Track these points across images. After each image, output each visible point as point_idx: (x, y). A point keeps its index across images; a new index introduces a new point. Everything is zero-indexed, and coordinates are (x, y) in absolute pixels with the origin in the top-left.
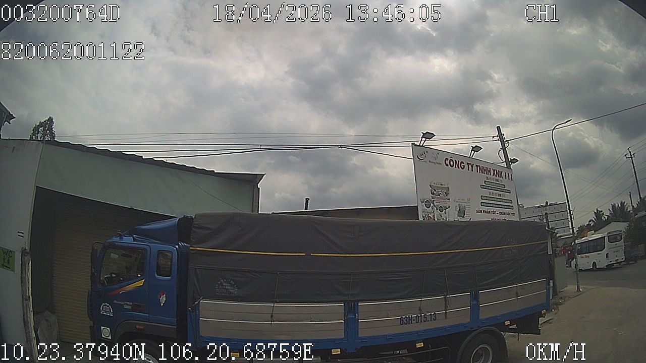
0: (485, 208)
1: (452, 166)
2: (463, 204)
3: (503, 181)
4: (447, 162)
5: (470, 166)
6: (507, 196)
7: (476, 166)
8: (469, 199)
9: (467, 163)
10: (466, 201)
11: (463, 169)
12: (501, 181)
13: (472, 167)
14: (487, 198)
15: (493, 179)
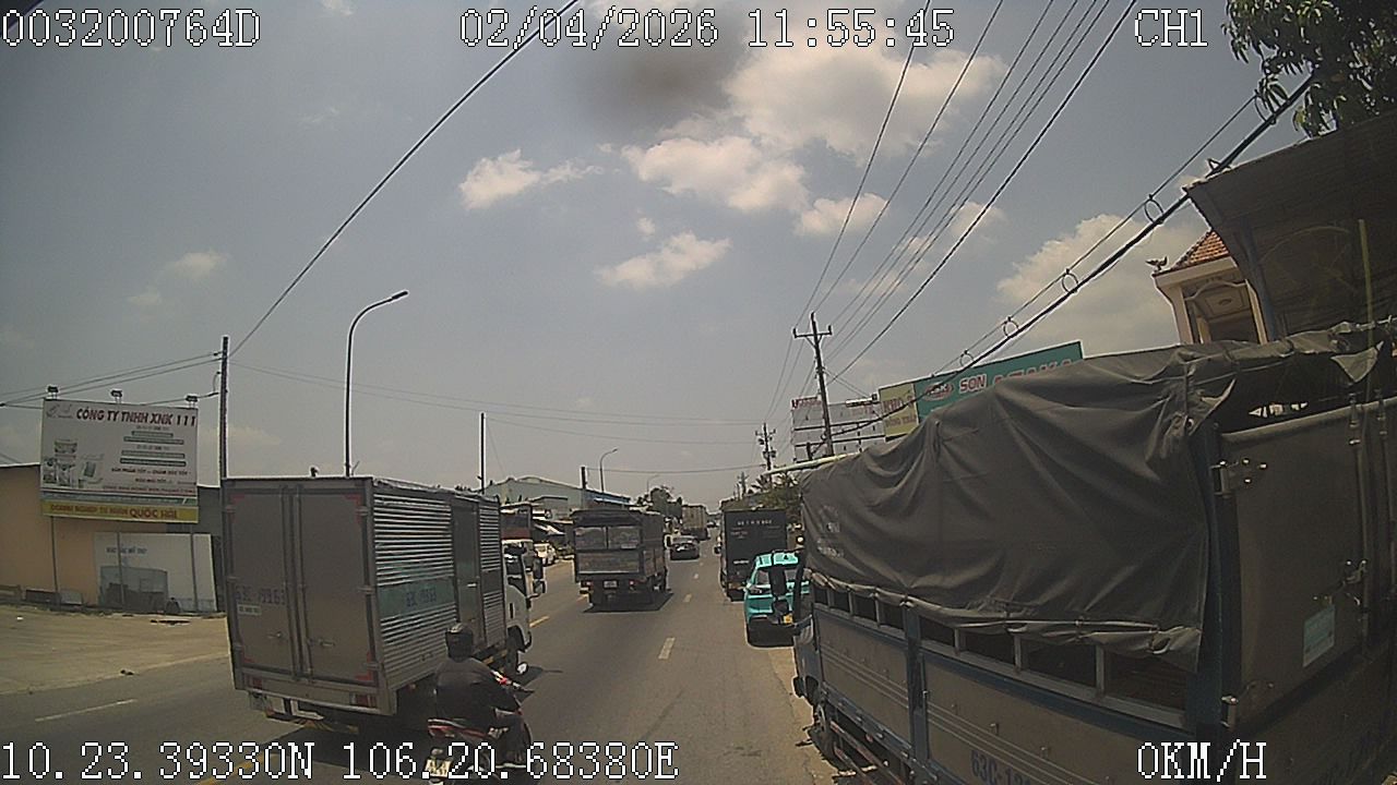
0: (126, 466)
1: (85, 418)
2: (93, 462)
3: (172, 428)
4: (81, 414)
5: (112, 415)
6: (174, 448)
7: (124, 413)
8: (102, 455)
9: (110, 412)
10: (98, 457)
11: (100, 419)
12: (167, 429)
13: (115, 416)
14: (132, 453)
15: (150, 428)
